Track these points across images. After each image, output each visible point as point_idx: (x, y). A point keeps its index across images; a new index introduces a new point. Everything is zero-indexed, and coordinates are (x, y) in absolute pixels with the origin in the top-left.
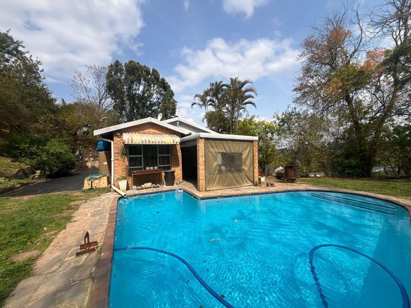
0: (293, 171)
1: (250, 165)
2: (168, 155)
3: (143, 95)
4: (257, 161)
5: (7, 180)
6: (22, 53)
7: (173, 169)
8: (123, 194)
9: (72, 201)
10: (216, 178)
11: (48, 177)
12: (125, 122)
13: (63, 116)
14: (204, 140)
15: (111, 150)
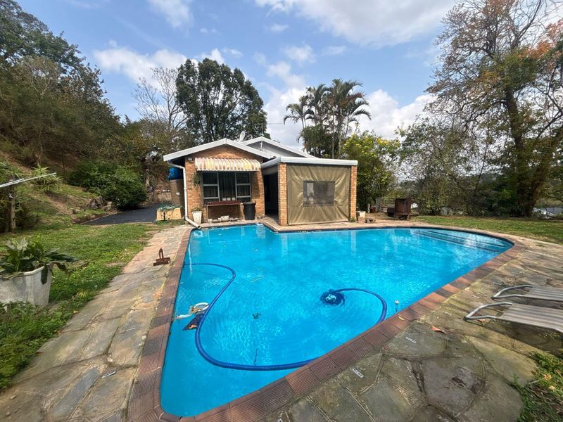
0: (405, 205)
1: (345, 196)
2: (249, 184)
3: (223, 106)
4: (355, 192)
5: (83, 210)
6: (78, 60)
7: (253, 201)
8: (197, 226)
9: (146, 231)
10: (301, 211)
11: (120, 208)
12: (202, 144)
13: (129, 137)
14: (285, 166)
15: (183, 178)
